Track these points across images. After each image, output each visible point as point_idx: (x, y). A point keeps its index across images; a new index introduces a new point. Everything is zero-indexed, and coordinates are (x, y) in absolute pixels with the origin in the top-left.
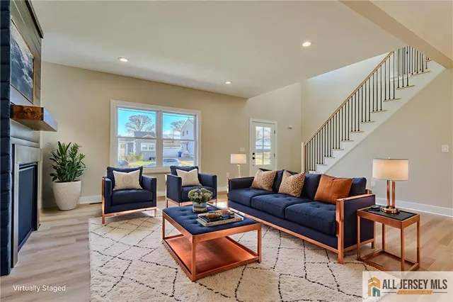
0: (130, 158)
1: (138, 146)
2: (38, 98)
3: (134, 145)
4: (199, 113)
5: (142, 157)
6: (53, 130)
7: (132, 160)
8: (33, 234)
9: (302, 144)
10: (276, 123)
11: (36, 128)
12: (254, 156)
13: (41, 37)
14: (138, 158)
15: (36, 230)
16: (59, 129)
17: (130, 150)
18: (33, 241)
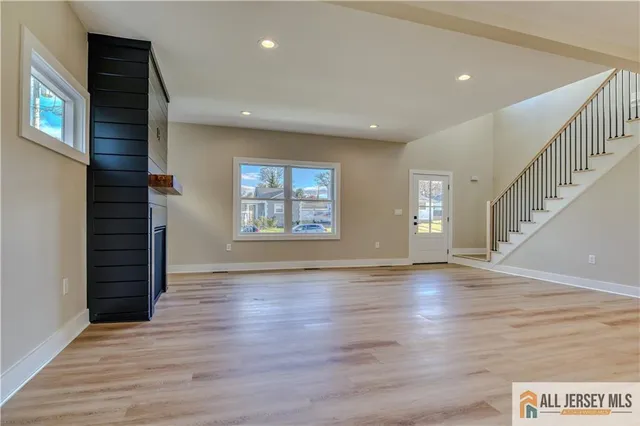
0: (260, 223)
1: (271, 208)
2: (165, 160)
3: (266, 206)
4: (337, 166)
5: (275, 223)
6: (179, 194)
7: (263, 227)
8: (163, 295)
9: (488, 203)
10: (451, 174)
11: (164, 193)
12: (415, 221)
13: (168, 101)
14: (270, 224)
15: (165, 291)
16: (185, 192)
17: (261, 212)
18: (165, 300)
